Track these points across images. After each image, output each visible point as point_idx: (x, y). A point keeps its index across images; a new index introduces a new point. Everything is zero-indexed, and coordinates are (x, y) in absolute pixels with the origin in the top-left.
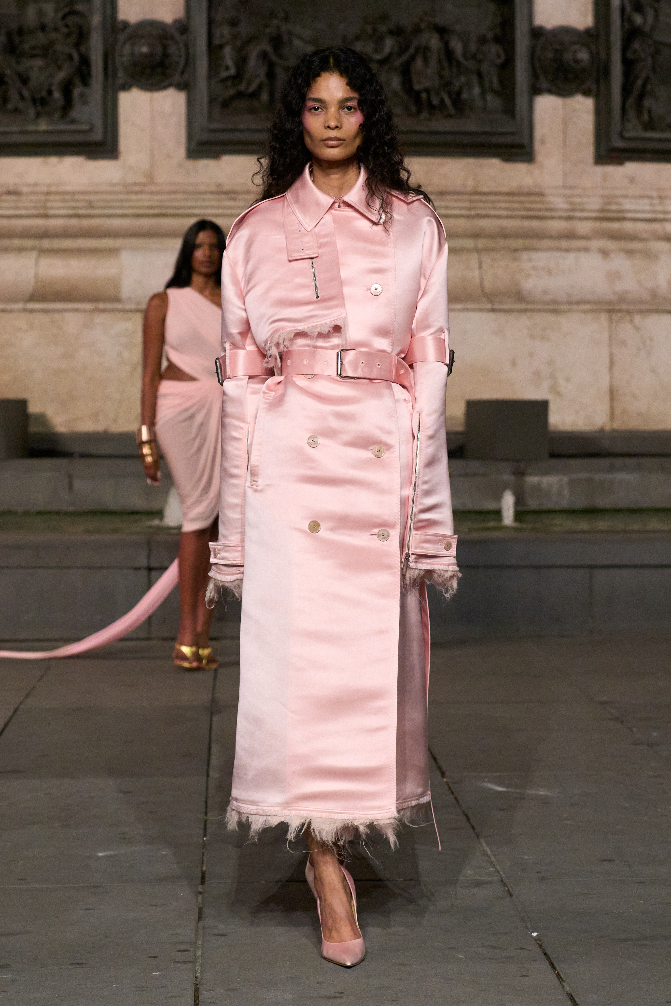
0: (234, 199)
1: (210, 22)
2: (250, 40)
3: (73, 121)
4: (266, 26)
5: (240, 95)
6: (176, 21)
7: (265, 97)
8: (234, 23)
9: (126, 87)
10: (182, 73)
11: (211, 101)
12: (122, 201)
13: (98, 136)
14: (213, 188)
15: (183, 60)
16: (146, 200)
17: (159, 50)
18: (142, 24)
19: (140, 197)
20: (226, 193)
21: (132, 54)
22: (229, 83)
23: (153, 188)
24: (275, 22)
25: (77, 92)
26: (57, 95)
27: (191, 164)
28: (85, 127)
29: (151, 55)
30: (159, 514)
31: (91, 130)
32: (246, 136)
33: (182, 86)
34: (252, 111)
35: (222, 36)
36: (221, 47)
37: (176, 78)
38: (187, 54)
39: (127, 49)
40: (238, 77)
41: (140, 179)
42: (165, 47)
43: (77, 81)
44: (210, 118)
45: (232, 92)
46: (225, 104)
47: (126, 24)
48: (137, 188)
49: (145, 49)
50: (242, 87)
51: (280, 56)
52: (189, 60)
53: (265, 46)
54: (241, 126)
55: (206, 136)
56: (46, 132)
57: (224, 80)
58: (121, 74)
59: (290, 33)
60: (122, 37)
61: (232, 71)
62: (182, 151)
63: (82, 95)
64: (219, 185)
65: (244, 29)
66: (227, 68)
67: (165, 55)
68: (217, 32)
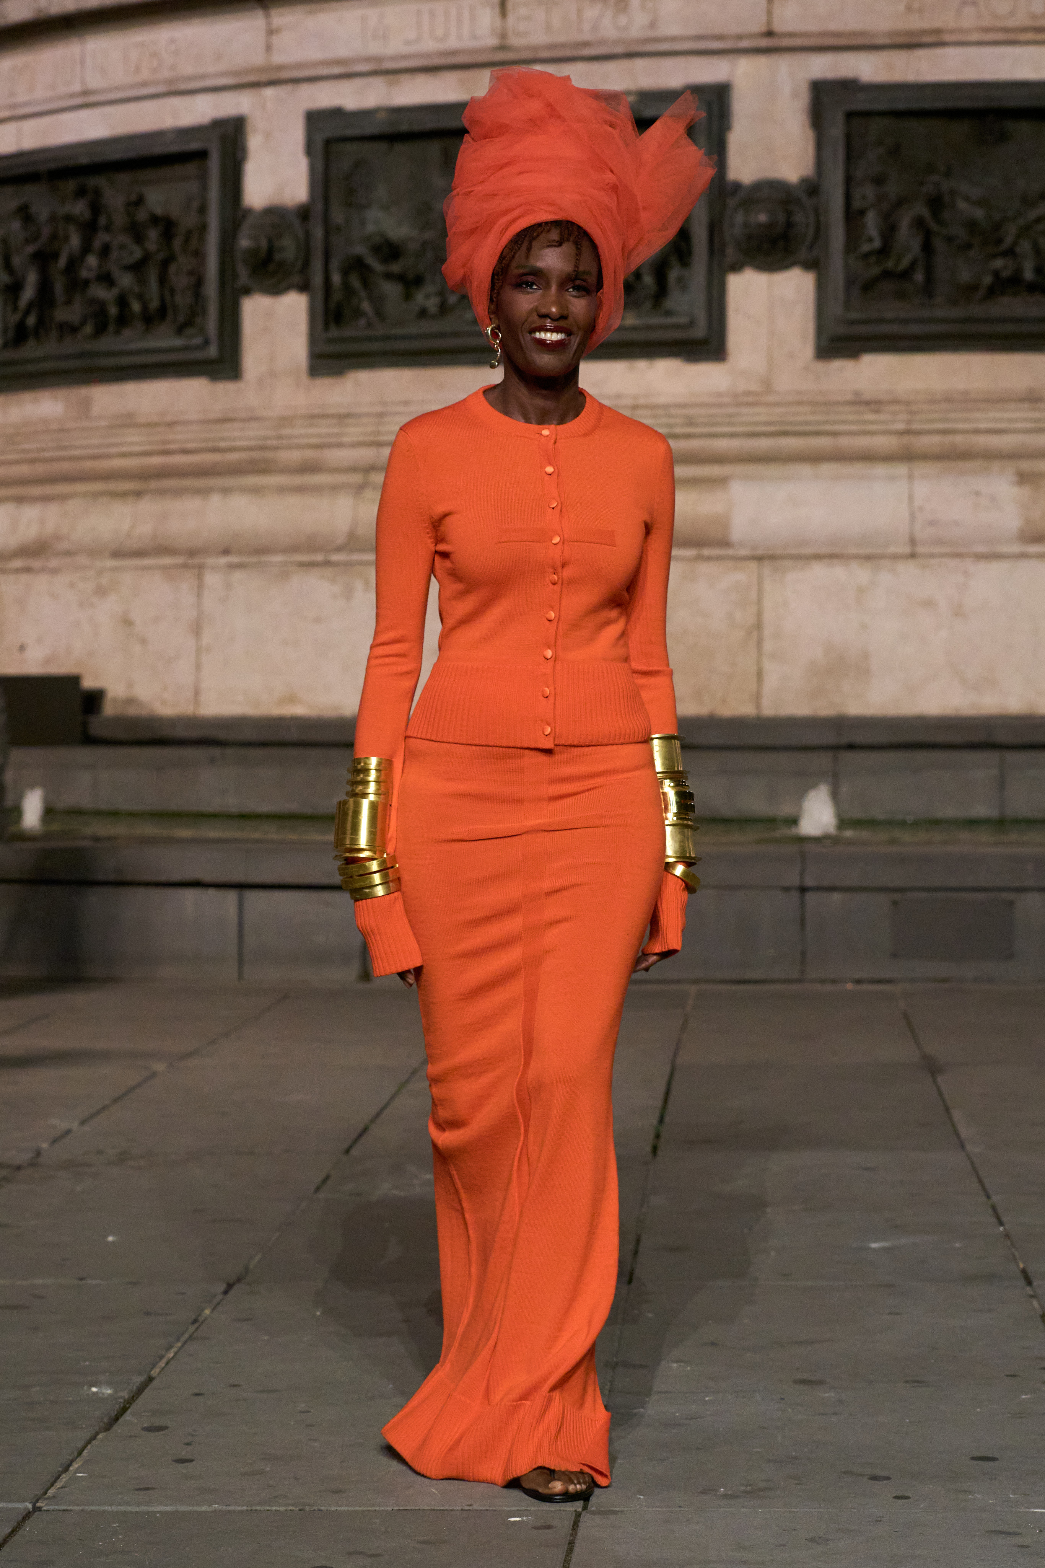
0: (877, 412)
1: (849, 180)
2: (900, 202)
3: (669, 313)
4: (921, 184)
5: (887, 275)
6: (804, 181)
7: (919, 277)
8: (879, 181)
9: (736, 267)
10: (811, 247)
11: (850, 282)
12: (731, 416)
13: (700, 332)
14: (849, 397)
15: (811, 232)
16: (762, 414)
17: (781, 218)
18: (760, 186)
19: (757, 410)
20: (868, 403)
21: (746, 225)
22: (873, 259)
23: (771, 398)
24: (935, 178)
25: (673, 275)
26: (648, 279)
27: (821, 366)
28: (684, 320)
29: (770, 225)
30: (794, 821)
31: (692, 324)
32: (896, 328)
33: (810, 265)
34: (901, 295)
35: (864, 197)
36: (862, 212)
37: (803, 253)
38: (818, 223)
39: (739, 218)
40: (884, 252)
41: (754, 387)
42: (789, 214)
43: (674, 261)
44: (847, 305)
45: (875, 271)
46: (868, 287)
47: (737, 186)
48: (751, 399)
49: (763, 218)
50: (890, 264)
51: (940, 222)
52: (820, 230)
53: (920, 209)
54: (889, 315)
55: (842, 330)
56: (634, 328)
57: (866, 256)
58: (730, 251)
59: (953, 193)
60: (732, 202)
61: (877, 244)
62: (809, 350)
63: (680, 280)
64: (857, 393)
65: (893, 189)
66: (870, 240)
67: (789, 225)
68: (857, 194)
